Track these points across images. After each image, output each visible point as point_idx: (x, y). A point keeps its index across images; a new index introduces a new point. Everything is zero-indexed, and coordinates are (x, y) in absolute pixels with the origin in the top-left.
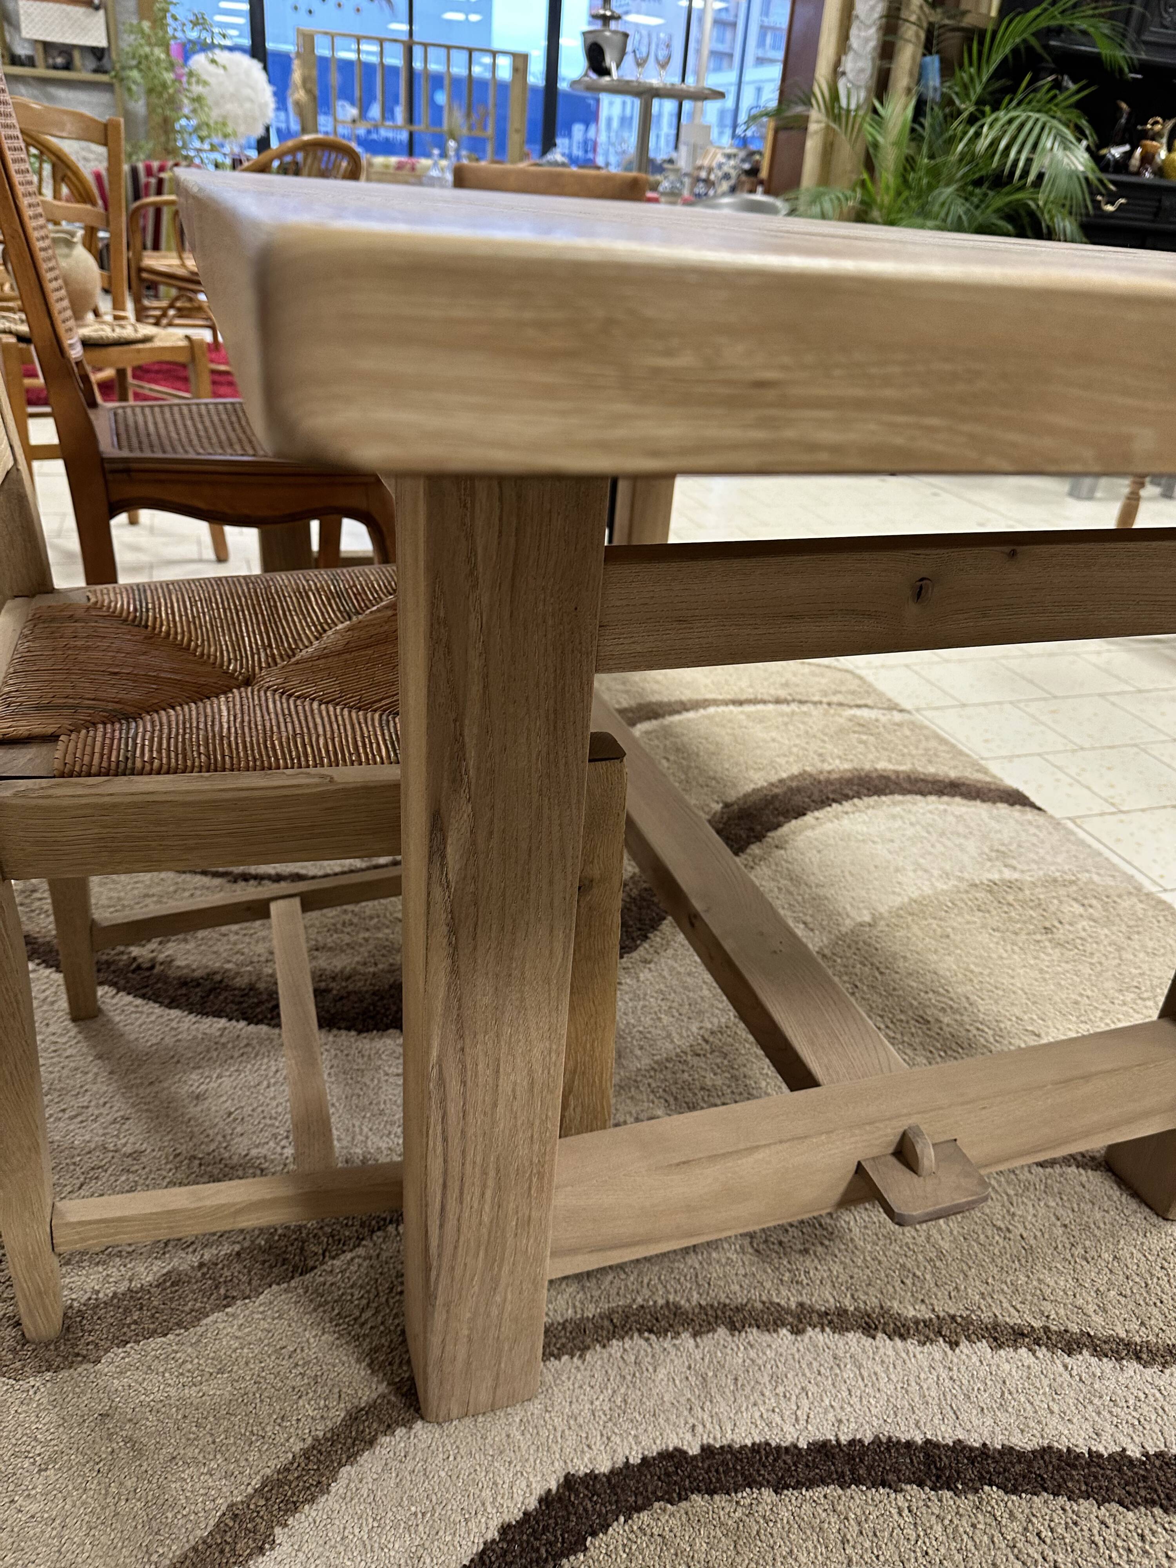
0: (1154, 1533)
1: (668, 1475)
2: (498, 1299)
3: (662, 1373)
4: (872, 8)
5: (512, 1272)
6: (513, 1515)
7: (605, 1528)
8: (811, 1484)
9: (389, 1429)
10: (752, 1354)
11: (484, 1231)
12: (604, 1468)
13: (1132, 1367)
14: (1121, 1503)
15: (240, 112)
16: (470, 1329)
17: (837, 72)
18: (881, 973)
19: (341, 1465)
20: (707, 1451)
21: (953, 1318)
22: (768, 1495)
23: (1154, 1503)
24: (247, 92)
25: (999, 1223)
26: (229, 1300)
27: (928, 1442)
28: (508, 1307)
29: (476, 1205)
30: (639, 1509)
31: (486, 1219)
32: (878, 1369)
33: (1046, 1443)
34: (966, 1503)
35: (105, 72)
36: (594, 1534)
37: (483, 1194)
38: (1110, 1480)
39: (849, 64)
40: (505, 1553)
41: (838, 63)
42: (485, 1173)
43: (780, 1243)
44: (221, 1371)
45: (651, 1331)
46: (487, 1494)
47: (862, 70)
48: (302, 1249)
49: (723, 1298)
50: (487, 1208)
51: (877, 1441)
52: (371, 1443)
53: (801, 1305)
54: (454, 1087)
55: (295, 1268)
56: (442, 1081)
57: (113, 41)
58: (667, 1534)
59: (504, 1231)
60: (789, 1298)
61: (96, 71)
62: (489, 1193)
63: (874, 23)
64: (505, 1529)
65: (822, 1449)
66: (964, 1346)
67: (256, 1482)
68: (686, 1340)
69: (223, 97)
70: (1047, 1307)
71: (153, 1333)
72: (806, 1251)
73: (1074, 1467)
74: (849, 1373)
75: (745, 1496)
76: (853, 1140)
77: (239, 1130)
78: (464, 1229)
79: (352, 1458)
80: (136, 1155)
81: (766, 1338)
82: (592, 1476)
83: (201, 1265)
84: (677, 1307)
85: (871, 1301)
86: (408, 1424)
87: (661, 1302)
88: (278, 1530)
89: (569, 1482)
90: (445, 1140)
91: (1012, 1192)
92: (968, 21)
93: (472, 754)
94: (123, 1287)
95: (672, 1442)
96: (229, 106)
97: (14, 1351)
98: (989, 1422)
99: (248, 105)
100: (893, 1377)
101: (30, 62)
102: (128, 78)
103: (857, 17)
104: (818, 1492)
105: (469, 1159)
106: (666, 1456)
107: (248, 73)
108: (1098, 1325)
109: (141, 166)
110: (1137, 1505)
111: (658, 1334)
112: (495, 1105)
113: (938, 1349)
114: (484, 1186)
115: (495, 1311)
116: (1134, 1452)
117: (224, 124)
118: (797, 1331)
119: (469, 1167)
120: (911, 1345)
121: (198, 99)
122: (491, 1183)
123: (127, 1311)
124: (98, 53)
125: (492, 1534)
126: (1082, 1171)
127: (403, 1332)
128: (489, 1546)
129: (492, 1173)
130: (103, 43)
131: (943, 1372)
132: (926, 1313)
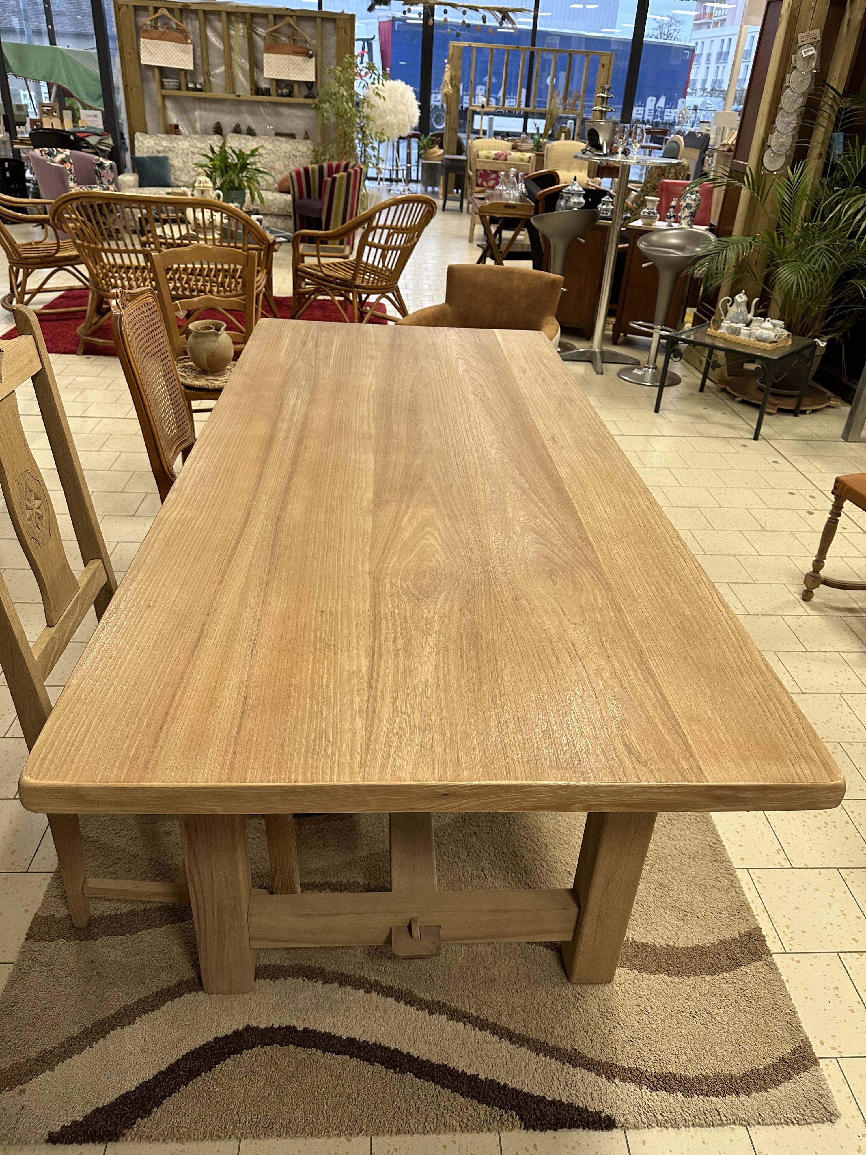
0: (467, 1108)
1: (285, 1035)
3: (302, 996)
4: (794, 101)
6: (221, 1034)
7: (252, 1048)
8: (339, 1053)
9: (190, 992)
10: (343, 996)
11: (216, 927)
12: (262, 1026)
13: (505, 1044)
14: (461, 1094)
15: (395, 122)
17: (764, 146)
19: (168, 1000)
20: (306, 1030)
21: (439, 1002)
22: (319, 1052)
23: (475, 1098)
24: (401, 107)
25: (487, 965)
26: (150, 927)
27: (396, 1049)
29: (211, 918)
30: (268, 1045)
31: (216, 922)
32: (392, 1016)
33: (446, 1063)
34: (398, 1076)
35: (313, 97)
36: (247, 1049)
37: (213, 914)
38: (463, 1084)
39: (773, 140)
40: (212, 1047)
41: (765, 140)
42: (213, 906)
43: (382, 952)
44: (138, 954)
45: (307, 977)
46: (215, 1024)
47: (783, 145)
48: (184, 911)
49: (344, 970)
51: (375, 1044)
52: (181, 995)
53: (376, 981)
54: (196, 877)
55: (179, 918)
56: (191, 874)
57: (319, 77)
58: (274, 1056)
59: (224, 928)
60: (372, 978)
61: (306, 97)
63: (796, 111)
64: (216, 1039)
65: (351, 1041)
66: (436, 1016)
67: (136, 999)
68: (320, 984)
69: (385, 112)
70: (485, 1008)
71: (119, 934)
72: (390, 958)
73: (450, 1075)
74: (379, 1014)
75: (310, 1051)
76: (395, 917)
77: (179, 852)
79: (173, 999)
80: (135, 856)
81: (353, 991)
82: (257, 1028)
83: (145, 909)
84: (323, 969)
85: (406, 987)
86: (197, 991)
87: (317, 966)
88: (137, 1018)
89: (247, 1028)
91: (503, 952)
94: (113, 913)
95: (293, 1023)
96: (388, 118)
97: (69, 929)
98: (427, 1048)
99: (401, 117)
100: (397, 1021)
101: (267, 92)
102: (323, 108)
103: (782, 108)
104: (339, 1057)
105: (206, 901)
106: (288, 1028)
107: (402, 95)
108: (504, 1021)
109: (325, 165)
110: (467, 1096)
111: (309, 979)
113: (423, 1014)
114: (214, 911)
116: (482, 1077)
117: (382, 133)
118: (367, 992)
119: (206, 904)
120: (413, 1009)
121: (367, 117)
122: (216, 910)
123: (112, 923)
124: (309, 85)
125: (211, 1039)
126: (545, 949)
128: (208, 1043)
129: (216, 907)
130: (313, 79)
131: (419, 1024)
132: (427, 997)
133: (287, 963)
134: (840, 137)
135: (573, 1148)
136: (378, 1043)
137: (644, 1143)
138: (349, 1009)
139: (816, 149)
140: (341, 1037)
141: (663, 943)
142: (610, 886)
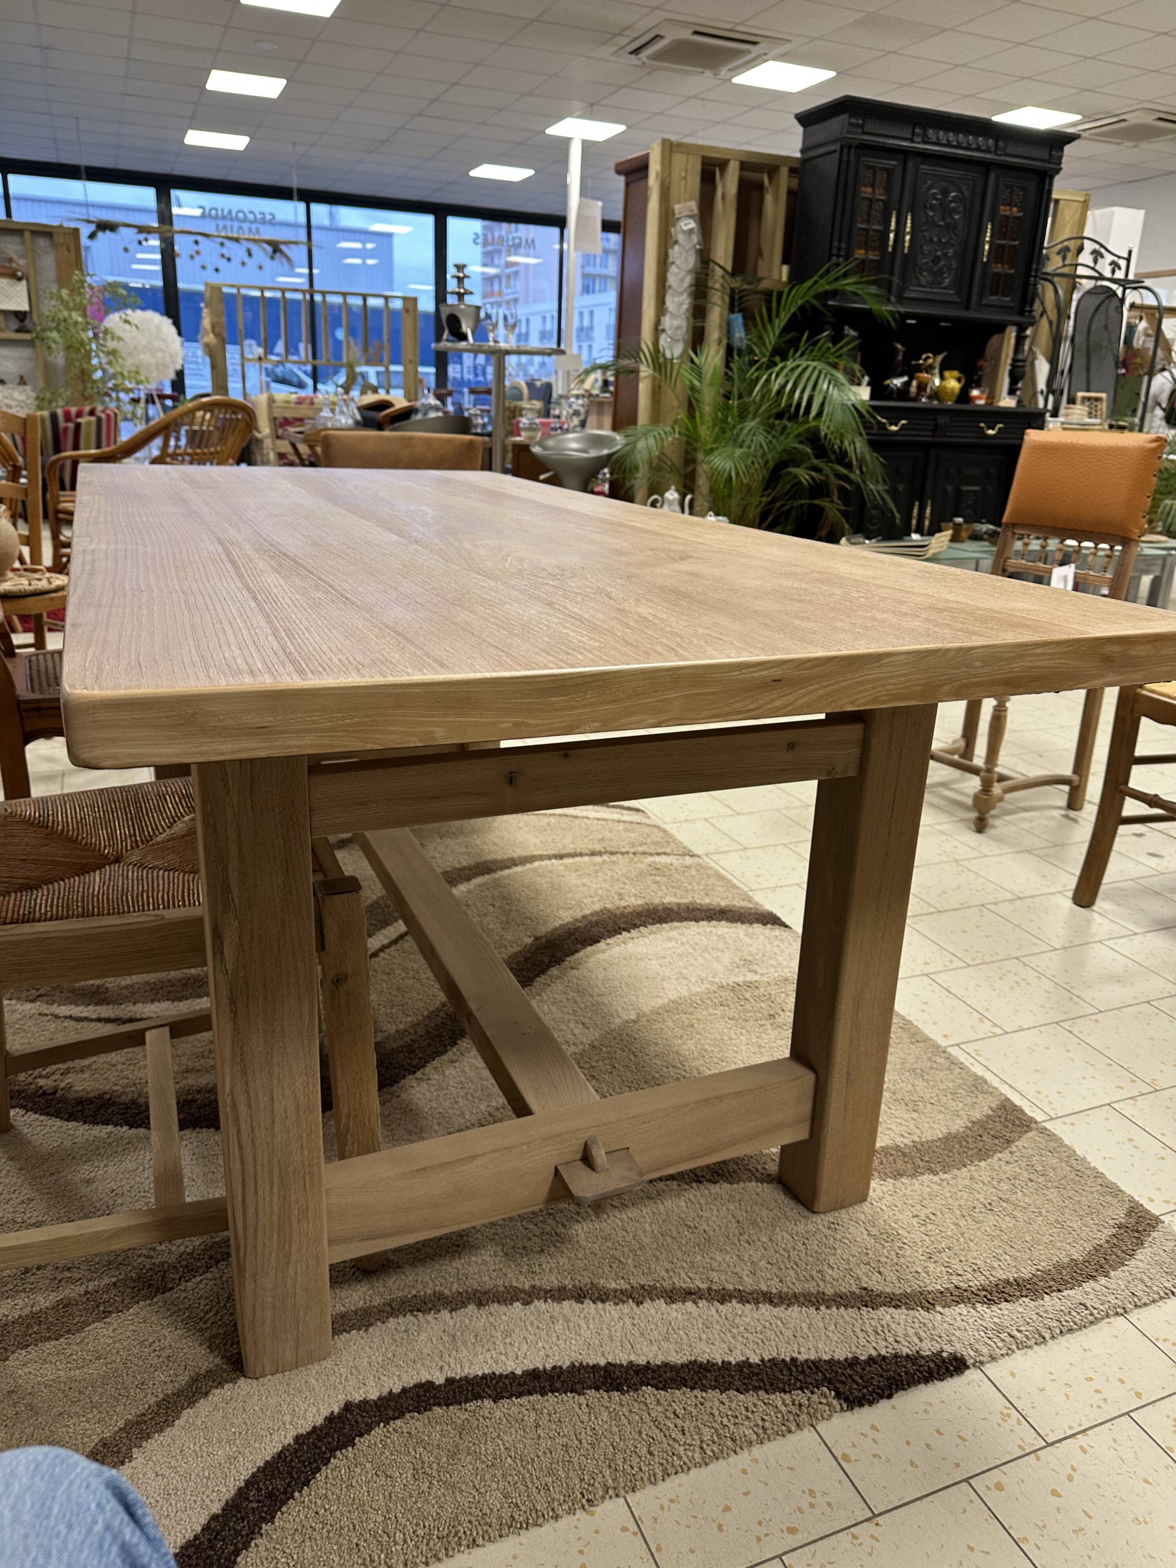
0: (755, 1405)
1: (418, 1396)
2: (291, 1272)
3: (424, 1336)
4: (682, 280)
5: (299, 1251)
6: (305, 1427)
7: (368, 1432)
8: (520, 1395)
9: (220, 1385)
10: (491, 1319)
11: (275, 1217)
12: (374, 1396)
13: (765, 1309)
14: (737, 1390)
15: (152, 361)
16: (274, 1297)
17: (658, 330)
18: (636, 1056)
19: (183, 1409)
20: (450, 1381)
21: (643, 1287)
22: (488, 1403)
23: (760, 1388)
24: (157, 344)
25: (689, 1223)
26: (107, 1313)
27: (609, 1363)
28: (299, 1278)
29: (267, 1198)
30: (394, 1419)
31: (275, 1208)
32: (582, 1322)
33: (693, 1358)
34: (630, 1397)
35: (28, 331)
36: (361, 1435)
37: (271, 1189)
38: (733, 1377)
39: (667, 322)
40: (296, 1451)
41: (658, 323)
42: (271, 1173)
43: (524, 1248)
44: (98, 1358)
45: (419, 1310)
46: (287, 1418)
47: (678, 328)
48: (164, 1277)
49: (476, 1286)
50: (275, 1199)
51: (573, 1365)
52: (207, 1394)
53: (533, 1287)
55: (158, 1289)
57: (34, 305)
58: (413, 1431)
59: (289, 1218)
60: (525, 1283)
61: (18, 331)
62: (275, 1190)
63: (685, 291)
64: (297, 1438)
65: (534, 1375)
66: (647, 1304)
67: (121, 1424)
68: (445, 1314)
69: (135, 348)
70: (714, 1275)
71: (48, 1339)
72: (542, 1251)
73: (709, 1371)
74: (559, 1327)
75: (471, 1406)
76: (547, 1149)
78: (261, 1216)
79: (191, 1404)
81: (503, 1309)
82: (365, 1402)
83: (87, 1293)
84: (441, 1294)
85: (584, 1280)
86: (234, 1381)
87: (429, 1292)
88: (134, 1450)
89: (348, 1407)
90: (241, 1148)
91: (703, 1202)
92: (764, 285)
93: (235, 889)
94: (27, 1311)
95: (425, 1377)
96: (142, 356)
98: (655, 1348)
99: (159, 355)
100: (591, 1327)
102: (48, 338)
103: (670, 287)
104: (524, 1400)
105: (259, 1162)
106: (419, 1386)
107: (158, 328)
108: (749, 1283)
109: (60, 412)
110: (747, 1391)
111: (424, 1312)
112: (273, 1123)
113: (628, 1307)
114: (272, 1183)
115: (290, 1283)
116: (755, 1359)
117: (137, 373)
118: (526, 1303)
119: (259, 1168)
120: (609, 1306)
121: (113, 353)
122: (276, 1181)
123: (29, 1326)
124: (20, 316)
125: (289, 1440)
126: (759, 1184)
127: (235, 1324)
128: (285, 1449)
129: (276, 1174)
130: (25, 307)
131: (628, 1321)
132: (623, 1285)
133: (377, 1301)
134: (738, 318)
135: (926, 1411)
136: (577, 1364)
137: (1013, 1375)
138: (507, 1334)
139: (714, 333)
140: (513, 1373)
141: (906, 1141)
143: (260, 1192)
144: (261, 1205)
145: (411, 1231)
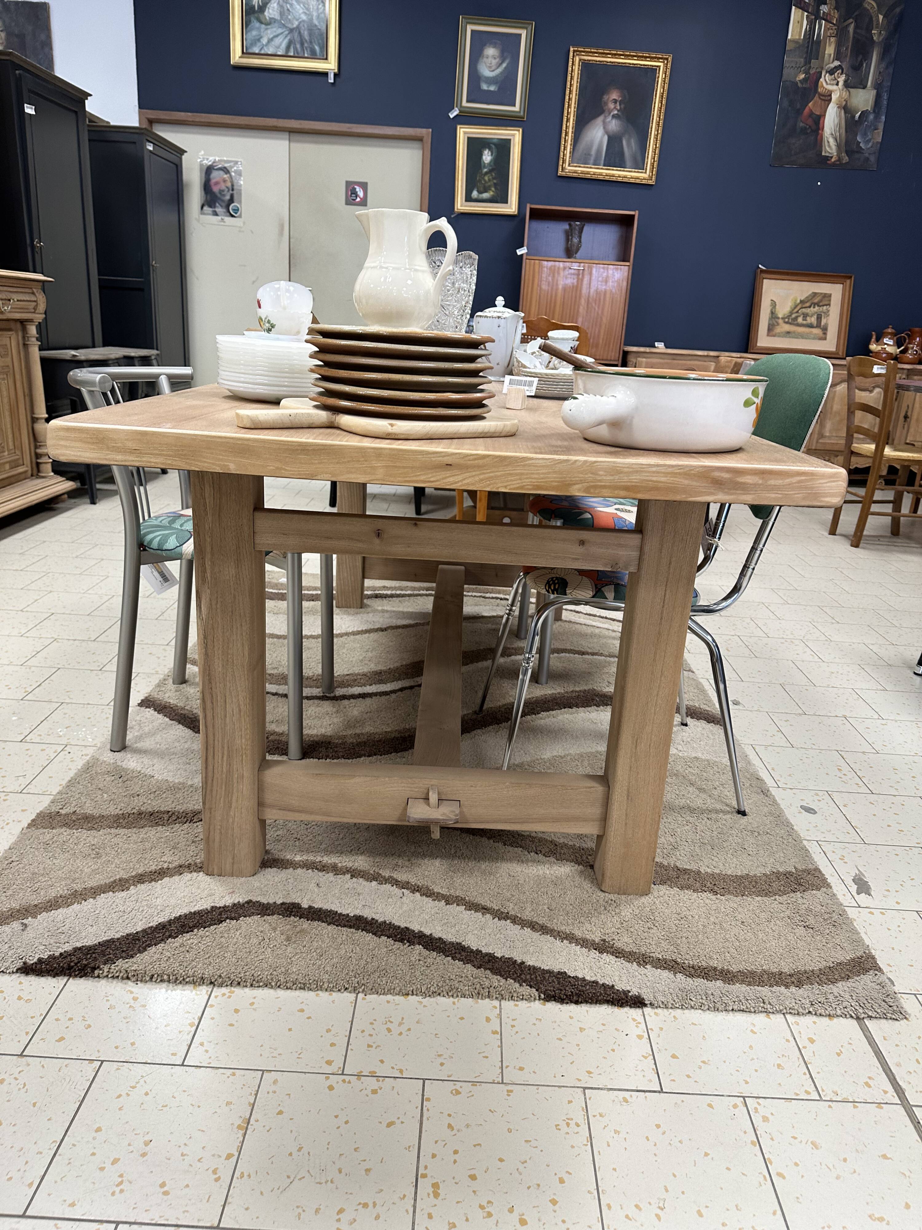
1: (288, 909)
2: (232, 813)
5: (237, 801)
6: (220, 904)
7: (251, 916)
8: (344, 926)
9: (190, 872)
10: (355, 885)
11: (224, 776)
12: (265, 901)
13: (527, 930)
14: (474, 966)
16: (221, 826)
19: (166, 877)
20: (310, 907)
21: (457, 897)
22: (323, 925)
23: (489, 969)
27: (406, 928)
28: (236, 819)
29: (220, 761)
30: (268, 915)
31: (225, 770)
33: (460, 942)
34: (404, 947)
36: (245, 917)
37: (223, 757)
40: (209, 913)
42: (223, 747)
49: (357, 867)
50: (225, 764)
51: (384, 922)
52: (181, 874)
53: (391, 877)
59: (232, 779)
60: (387, 874)
62: (225, 758)
64: (213, 907)
65: (358, 918)
66: (453, 906)
67: (133, 874)
68: (330, 875)
70: (507, 904)
71: (124, 827)
73: (465, 951)
75: (314, 923)
76: (403, 785)
78: (216, 771)
79: (172, 876)
81: (365, 882)
82: (259, 903)
85: (424, 883)
86: (198, 872)
88: (132, 887)
89: (249, 902)
95: (298, 901)
97: (73, 821)
104: (344, 929)
105: (216, 739)
106: (292, 904)
108: (526, 915)
110: (480, 968)
111: (319, 871)
112: (225, 716)
113: (440, 904)
114: (223, 754)
115: (231, 820)
116: (498, 955)
118: (381, 884)
119: (216, 742)
120: (429, 900)
122: (226, 753)
129: (226, 748)
132: (444, 891)
136: (387, 922)
140: (348, 915)
142: (638, 748)
143: (216, 757)
144: (216, 766)
145: (311, 813)
